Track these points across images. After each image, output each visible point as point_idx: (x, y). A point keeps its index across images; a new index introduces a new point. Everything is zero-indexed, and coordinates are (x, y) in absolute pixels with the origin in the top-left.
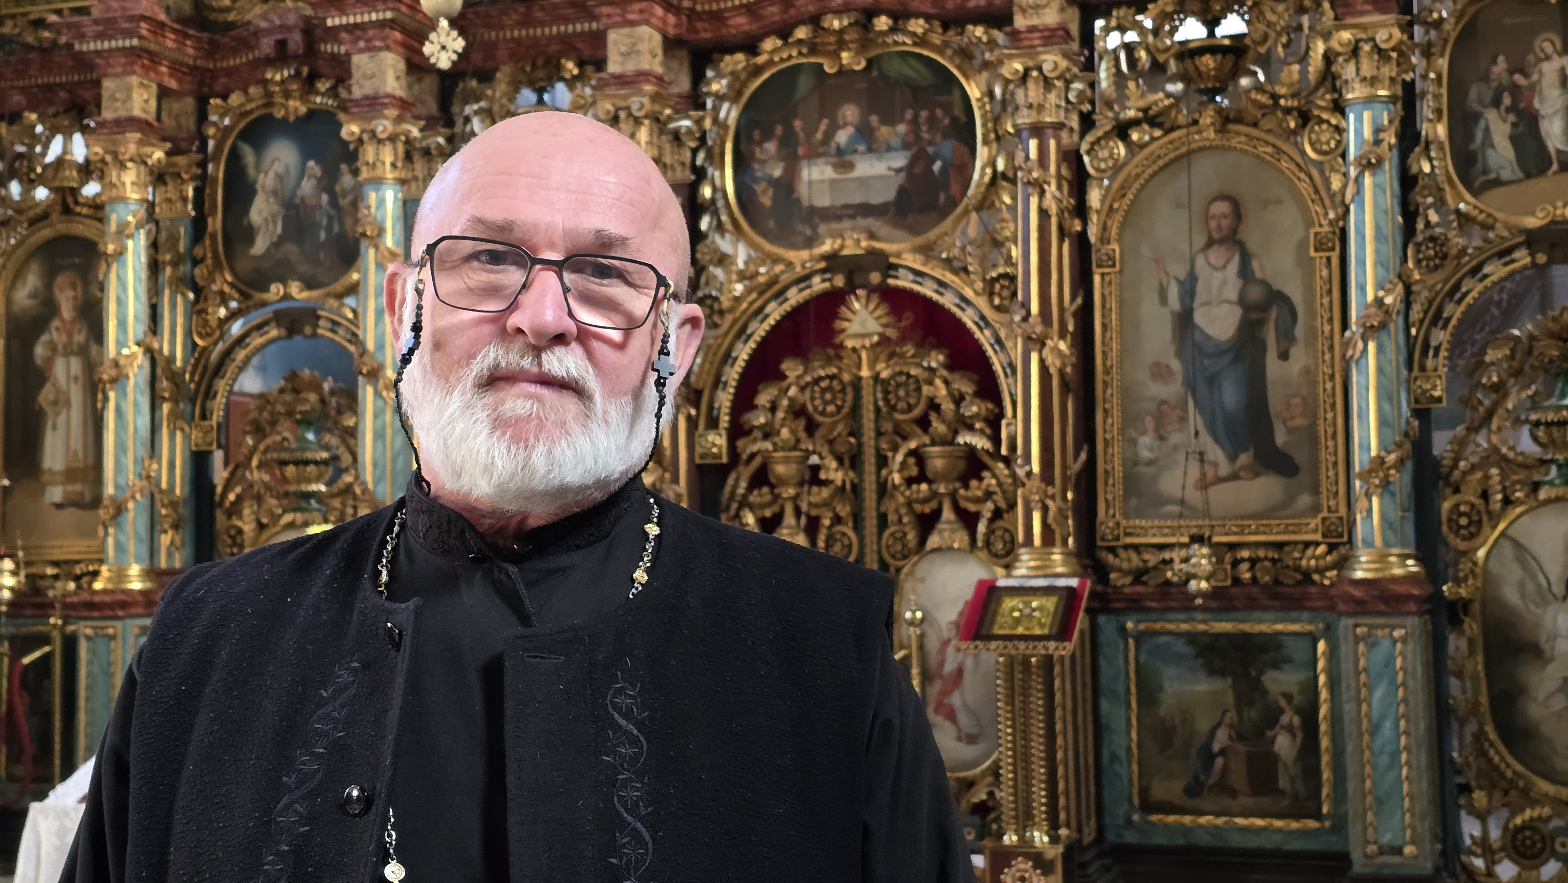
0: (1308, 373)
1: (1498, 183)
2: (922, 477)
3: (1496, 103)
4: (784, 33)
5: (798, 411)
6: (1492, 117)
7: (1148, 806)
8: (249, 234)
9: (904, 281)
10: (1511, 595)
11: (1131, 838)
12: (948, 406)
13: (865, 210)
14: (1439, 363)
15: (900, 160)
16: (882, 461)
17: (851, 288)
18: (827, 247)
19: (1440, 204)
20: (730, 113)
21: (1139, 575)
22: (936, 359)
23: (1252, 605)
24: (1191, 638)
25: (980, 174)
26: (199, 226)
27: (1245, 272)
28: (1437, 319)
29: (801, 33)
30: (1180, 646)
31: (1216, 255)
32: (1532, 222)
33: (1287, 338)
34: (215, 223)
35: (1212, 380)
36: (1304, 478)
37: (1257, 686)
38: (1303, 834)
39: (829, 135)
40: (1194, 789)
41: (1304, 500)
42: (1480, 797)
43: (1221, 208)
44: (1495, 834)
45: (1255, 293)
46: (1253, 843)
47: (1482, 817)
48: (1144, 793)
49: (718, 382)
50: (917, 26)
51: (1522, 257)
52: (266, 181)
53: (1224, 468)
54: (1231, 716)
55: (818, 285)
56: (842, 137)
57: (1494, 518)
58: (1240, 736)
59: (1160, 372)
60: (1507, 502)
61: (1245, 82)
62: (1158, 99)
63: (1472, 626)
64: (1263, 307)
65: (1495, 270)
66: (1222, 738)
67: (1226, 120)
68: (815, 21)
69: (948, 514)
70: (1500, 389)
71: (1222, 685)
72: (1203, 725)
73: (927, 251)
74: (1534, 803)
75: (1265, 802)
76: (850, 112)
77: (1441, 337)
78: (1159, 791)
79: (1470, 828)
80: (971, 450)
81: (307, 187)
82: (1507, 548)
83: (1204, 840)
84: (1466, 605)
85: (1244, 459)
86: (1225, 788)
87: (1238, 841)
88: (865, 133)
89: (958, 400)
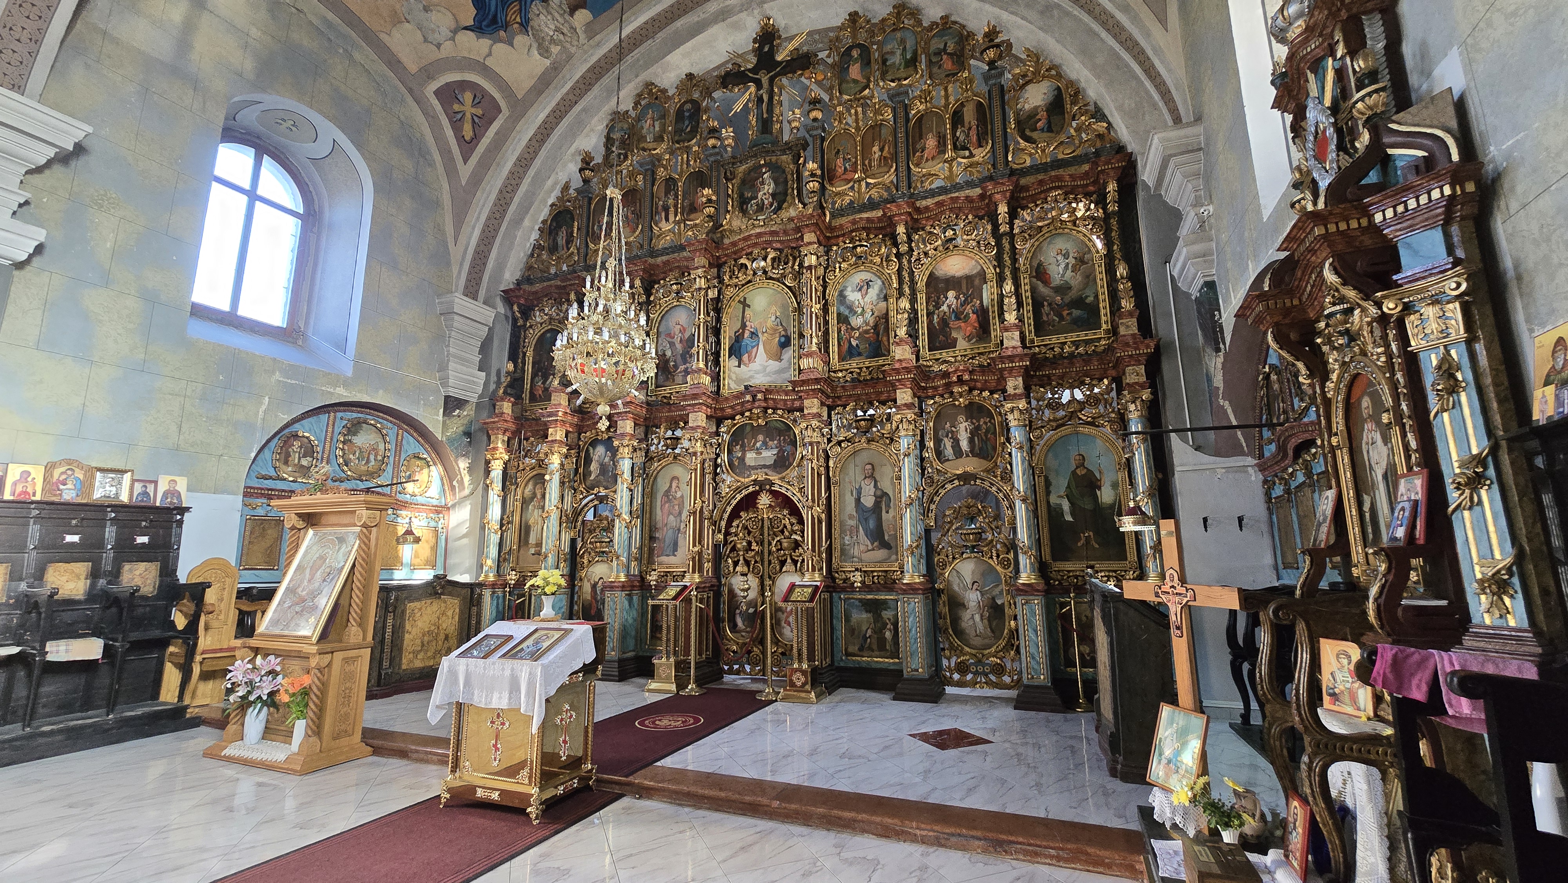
0: (894, 517)
1: (948, 460)
2: (781, 549)
3: (947, 436)
4: (742, 414)
5: (745, 528)
6: (946, 439)
7: (847, 654)
8: (590, 473)
9: (776, 488)
10: (956, 588)
11: (842, 664)
12: (789, 527)
13: (765, 466)
14: (932, 515)
15: (775, 452)
16: (770, 544)
17: (761, 490)
18: (753, 478)
19: (932, 467)
20: (727, 437)
21: (845, 580)
22: (786, 512)
23: (878, 590)
24: (860, 600)
25: (798, 456)
26: (576, 470)
27: (876, 486)
28: (932, 501)
29: (747, 414)
30: (857, 603)
31: (867, 481)
32: (958, 472)
33: (888, 506)
34: (581, 470)
35: (866, 519)
36: (894, 550)
37: (880, 616)
38: (894, 663)
39: (755, 444)
40: (861, 649)
41: (894, 557)
42: (947, 652)
43: (869, 467)
44: (953, 665)
45: (879, 493)
46: (879, 666)
47: (949, 659)
48: (846, 649)
49: (721, 519)
50: (780, 412)
51: (956, 482)
52: (595, 458)
53: (870, 547)
54: (872, 625)
55: (751, 489)
56: (758, 445)
57: (951, 564)
58: (874, 632)
59: (851, 517)
60: (954, 558)
61: (874, 429)
62: (849, 434)
63: (944, 598)
64: (881, 497)
65: (949, 486)
66: (869, 632)
67: (869, 441)
68: (750, 410)
69: (789, 560)
70: (951, 523)
71: (870, 615)
72: (864, 628)
73: (782, 479)
74: (964, 655)
75: (882, 653)
76: (761, 437)
77: (933, 507)
78: (851, 649)
79: (945, 662)
80: (796, 540)
81: (607, 459)
82: (954, 572)
83: (864, 665)
84: (943, 590)
85: (876, 544)
86: (870, 649)
87: (874, 666)
88: (765, 443)
89: (792, 524)
